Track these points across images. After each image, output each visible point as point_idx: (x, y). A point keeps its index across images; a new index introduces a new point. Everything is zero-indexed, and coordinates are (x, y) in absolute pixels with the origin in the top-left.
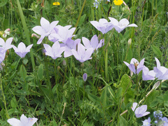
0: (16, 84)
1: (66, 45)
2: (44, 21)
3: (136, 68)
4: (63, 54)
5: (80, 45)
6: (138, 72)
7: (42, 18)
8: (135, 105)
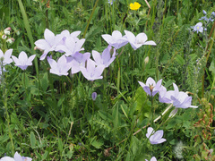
0: (17, 88)
1: (74, 58)
2: (48, 33)
3: (151, 91)
4: (69, 71)
5: (90, 61)
6: (154, 95)
7: (47, 30)
8: (150, 130)
